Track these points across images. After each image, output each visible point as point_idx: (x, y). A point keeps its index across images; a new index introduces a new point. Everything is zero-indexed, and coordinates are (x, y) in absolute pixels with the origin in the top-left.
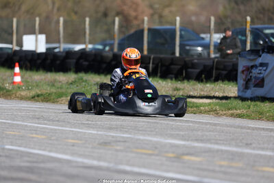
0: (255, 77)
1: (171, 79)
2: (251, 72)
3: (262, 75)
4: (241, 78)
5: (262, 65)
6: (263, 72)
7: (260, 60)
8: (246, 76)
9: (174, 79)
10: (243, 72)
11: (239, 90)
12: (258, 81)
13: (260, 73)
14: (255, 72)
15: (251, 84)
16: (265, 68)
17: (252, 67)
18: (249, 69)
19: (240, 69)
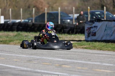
0: (92, 32)
2: (90, 30)
3: (95, 31)
4: (86, 33)
5: (95, 27)
6: (95, 30)
7: (94, 25)
9: (58, 33)
10: (87, 30)
11: (85, 38)
12: (93, 33)
13: (94, 30)
14: (92, 30)
15: (91, 35)
16: (96, 28)
17: (91, 28)
18: (89, 29)
19: (86, 29)
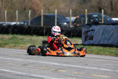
2: (87, 33)
3: (92, 35)
4: (83, 36)
5: (92, 30)
6: (93, 33)
7: (91, 28)
10: (84, 33)
11: (82, 41)
12: (90, 37)
13: (92, 34)
14: (89, 33)
15: (88, 38)
16: (93, 32)
17: (88, 31)
18: (86, 32)
19: (83, 32)
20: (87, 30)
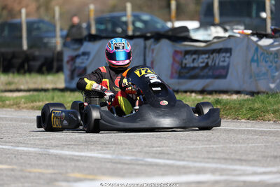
1: (13, 73)
5: (84, 54)
6: (85, 61)
7: (82, 49)
8: (72, 66)
10: (68, 62)
12: (81, 71)
13: (82, 63)
14: (78, 61)
15: (76, 73)
16: (86, 57)
17: (77, 56)
18: (73, 59)
20: (75, 53)
